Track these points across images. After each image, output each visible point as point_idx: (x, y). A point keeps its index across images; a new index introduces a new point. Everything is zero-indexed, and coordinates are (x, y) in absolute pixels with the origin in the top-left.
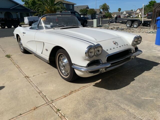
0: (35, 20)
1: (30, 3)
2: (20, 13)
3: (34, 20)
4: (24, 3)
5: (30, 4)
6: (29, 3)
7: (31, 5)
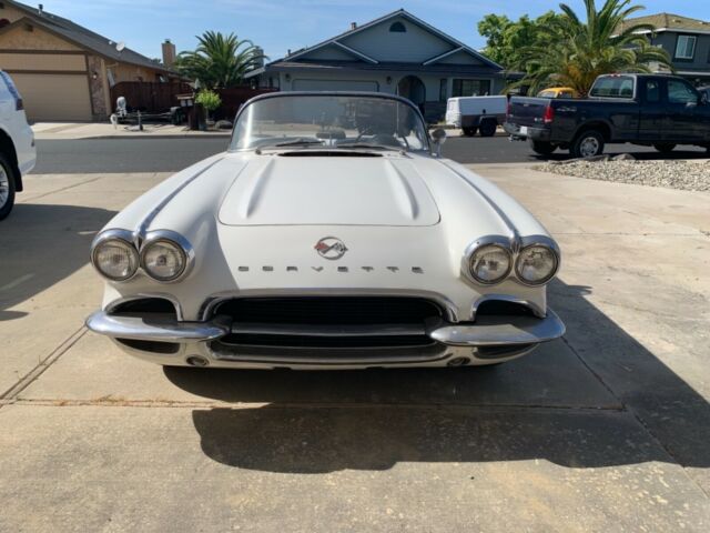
0: (487, 112)
1: (510, 40)
2: (454, 81)
3: (484, 111)
4: (488, 39)
5: (506, 44)
6: (504, 41)
7: (510, 47)
